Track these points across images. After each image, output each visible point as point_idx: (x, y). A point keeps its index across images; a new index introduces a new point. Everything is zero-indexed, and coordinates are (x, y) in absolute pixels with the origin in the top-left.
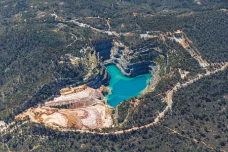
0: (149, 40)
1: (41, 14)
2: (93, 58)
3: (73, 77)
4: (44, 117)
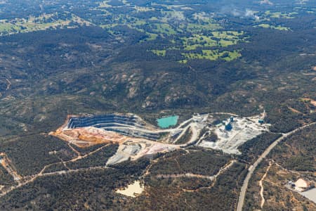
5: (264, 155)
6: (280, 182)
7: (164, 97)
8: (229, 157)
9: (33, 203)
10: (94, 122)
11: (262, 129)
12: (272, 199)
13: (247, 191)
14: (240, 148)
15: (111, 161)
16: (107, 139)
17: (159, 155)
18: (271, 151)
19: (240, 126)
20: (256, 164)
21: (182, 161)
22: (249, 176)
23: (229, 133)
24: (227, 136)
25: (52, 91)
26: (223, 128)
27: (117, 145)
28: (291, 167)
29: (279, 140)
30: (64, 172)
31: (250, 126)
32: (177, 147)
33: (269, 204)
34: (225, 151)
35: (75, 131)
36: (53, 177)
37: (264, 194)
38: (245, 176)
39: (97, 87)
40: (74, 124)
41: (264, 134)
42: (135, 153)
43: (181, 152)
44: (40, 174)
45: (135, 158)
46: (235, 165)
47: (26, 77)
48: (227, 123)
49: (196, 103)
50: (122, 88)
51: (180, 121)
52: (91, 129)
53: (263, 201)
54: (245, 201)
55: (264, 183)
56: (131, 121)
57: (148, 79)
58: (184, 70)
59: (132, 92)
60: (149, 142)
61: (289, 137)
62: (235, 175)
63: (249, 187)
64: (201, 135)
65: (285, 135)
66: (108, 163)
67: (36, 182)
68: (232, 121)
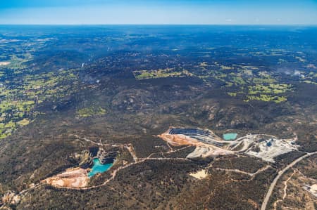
0: (115, 147)
1: (70, 135)
2: (87, 155)
3: (74, 163)
4: (54, 181)
5: (291, 165)
6: (299, 184)
7: (230, 121)
8: (266, 163)
9: (141, 174)
10: (185, 132)
11: (292, 148)
12: (292, 195)
13: (275, 187)
14: (274, 158)
15: (190, 156)
16: (190, 142)
17: (220, 156)
18: (297, 164)
19: (277, 145)
20: (284, 170)
21: (234, 161)
22: (278, 177)
23: (269, 148)
24: (267, 150)
25: (164, 112)
26: (265, 144)
27: (195, 147)
28: (310, 175)
29: (304, 157)
30: (161, 158)
31: (285, 145)
32: (232, 152)
33: (289, 198)
34: (264, 159)
35: (172, 136)
36: (154, 161)
37: (287, 190)
38: (275, 177)
39: (191, 112)
40: (173, 132)
41: (294, 152)
42: (205, 153)
43: (235, 156)
44: (148, 158)
45: (204, 156)
46: (269, 169)
47: (152, 103)
48: (268, 141)
49: (251, 127)
50: (205, 113)
51: (238, 137)
52: (182, 136)
53: (285, 195)
54: (273, 193)
55: (288, 183)
56: (207, 134)
57: (222, 110)
58: (246, 106)
59: (211, 117)
60: (215, 147)
61: (312, 156)
62: (268, 175)
63: (276, 184)
64: (249, 147)
65: (309, 154)
66: (188, 156)
67: (145, 162)
68: (272, 140)
